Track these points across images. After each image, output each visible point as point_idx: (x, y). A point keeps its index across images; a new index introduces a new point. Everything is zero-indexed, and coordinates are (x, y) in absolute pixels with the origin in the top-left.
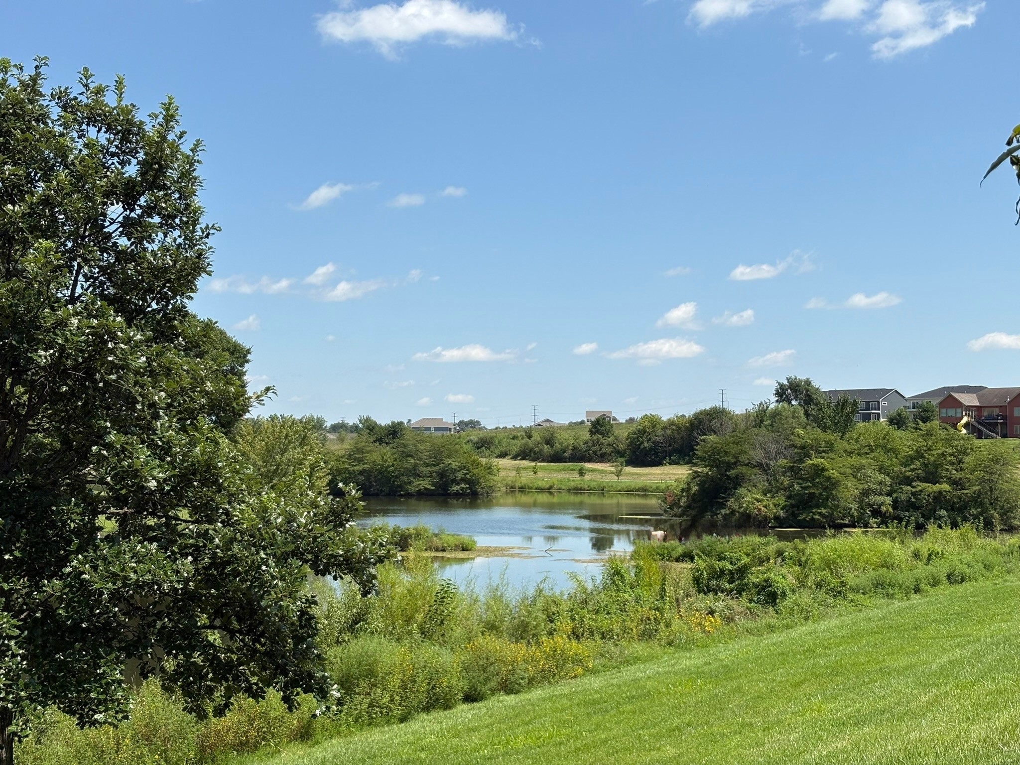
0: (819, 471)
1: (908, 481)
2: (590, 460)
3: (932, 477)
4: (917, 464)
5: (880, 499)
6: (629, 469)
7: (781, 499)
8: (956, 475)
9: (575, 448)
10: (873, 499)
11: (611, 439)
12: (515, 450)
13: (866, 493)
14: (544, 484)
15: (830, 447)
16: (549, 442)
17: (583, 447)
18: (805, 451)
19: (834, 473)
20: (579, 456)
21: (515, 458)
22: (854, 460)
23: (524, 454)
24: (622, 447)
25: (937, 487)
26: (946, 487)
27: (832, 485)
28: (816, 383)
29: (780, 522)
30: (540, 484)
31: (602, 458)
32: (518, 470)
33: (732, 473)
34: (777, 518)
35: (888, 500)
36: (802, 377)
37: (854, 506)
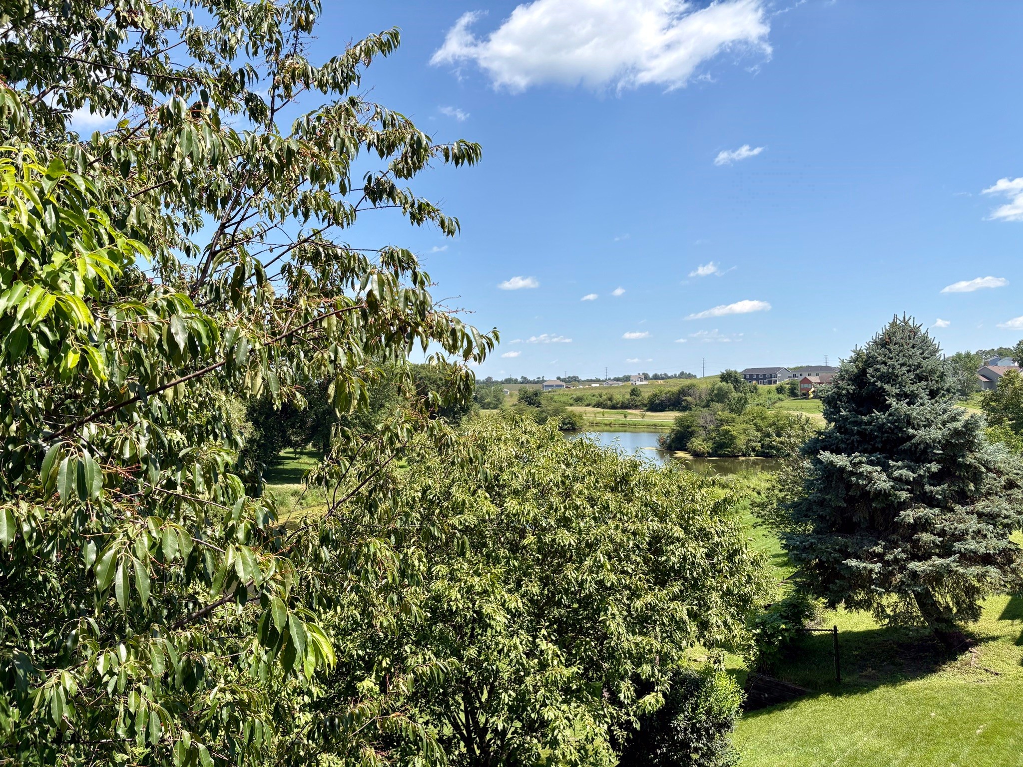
0: (727, 432)
2: (630, 408)
6: (649, 413)
7: (710, 444)
9: (623, 403)
11: (640, 398)
12: (594, 403)
14: (607, 422)
15: (733, 420)
16: (610, 399)
17: (627, 402)
18: (722, 422)
19: (734, 433)
20: (625, 406)
21: (594, 407)
23: (599, 405)
24: (646, 402)
27: (733, 438)
29: (710, 455)
30: (606, 422)
31: (636, 407)
32: (595, 414)
33: (689, 430)
34: (708, 453)
37: (744, 447)
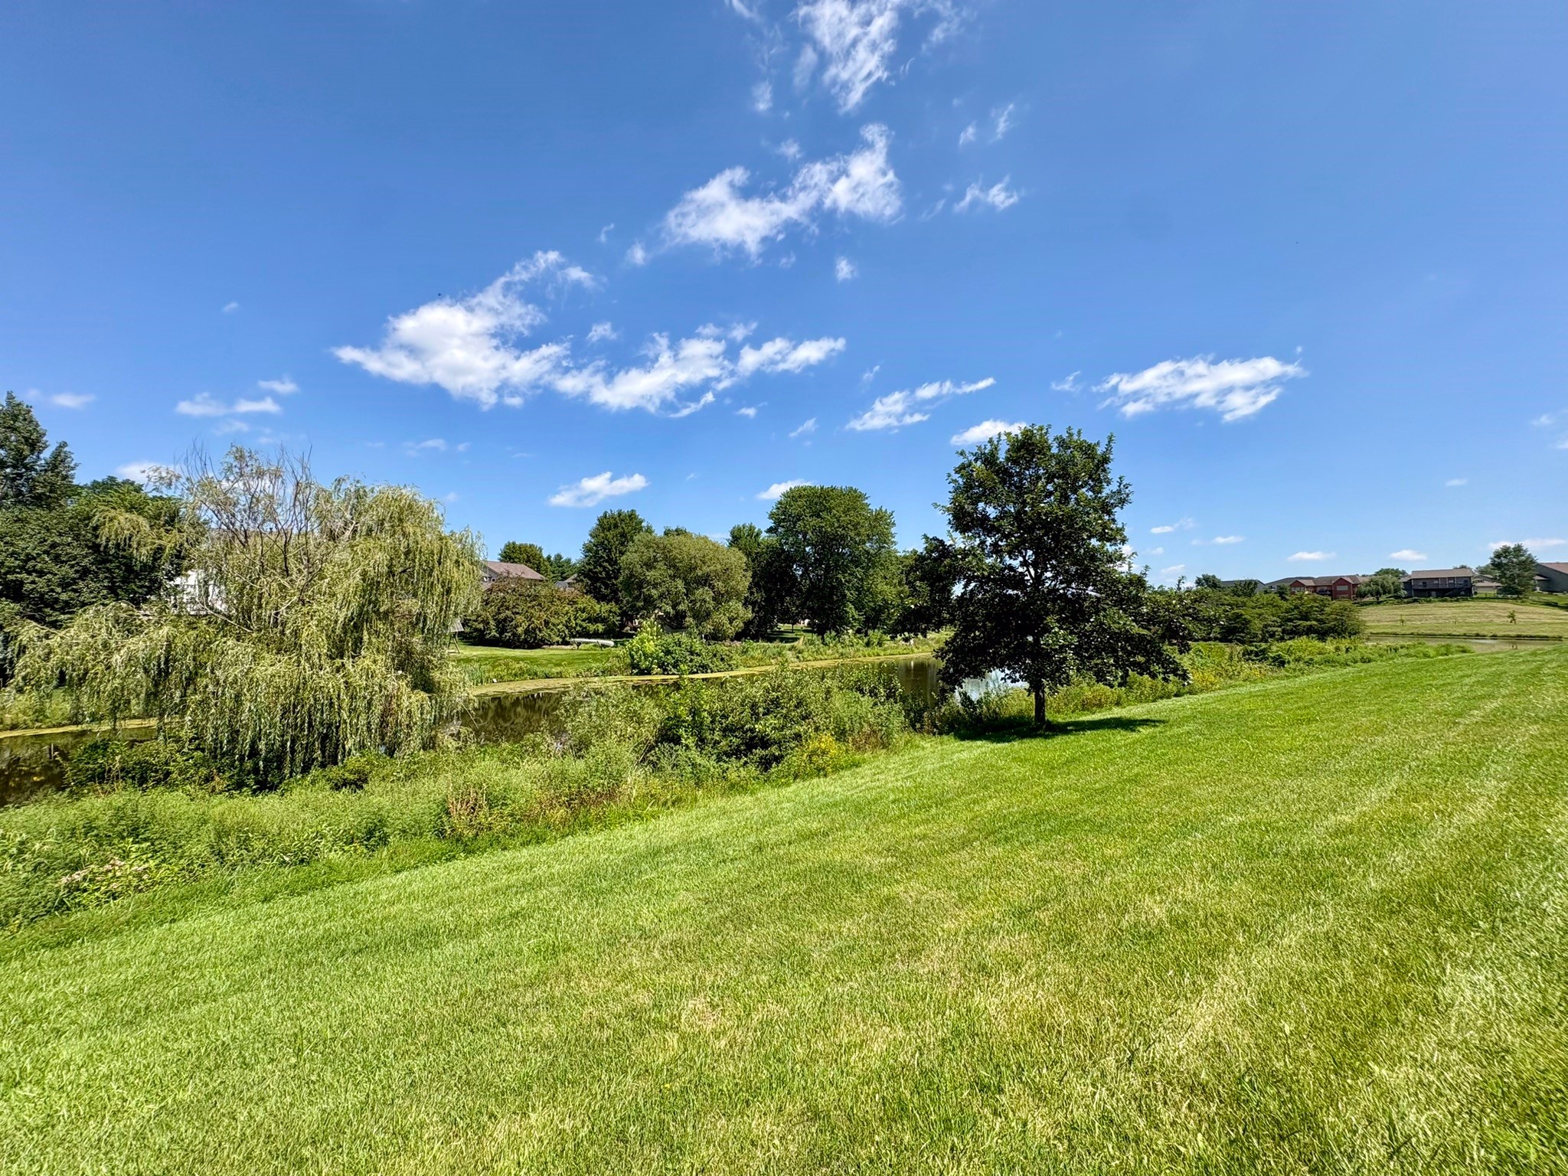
1: (1291, 620)
3: (1305, 618)
4: (1296, 612)
5: (1275, 629)
8: (1320, 617)
10: (1270, 629)
13: (1266, 626)
15: (1244, 604)
22: (1257, 610)
25: (1309, 623)
26: (1314, 623)
28: (1218, 577)
35: (1280, 629)
36: (1211, 574)
